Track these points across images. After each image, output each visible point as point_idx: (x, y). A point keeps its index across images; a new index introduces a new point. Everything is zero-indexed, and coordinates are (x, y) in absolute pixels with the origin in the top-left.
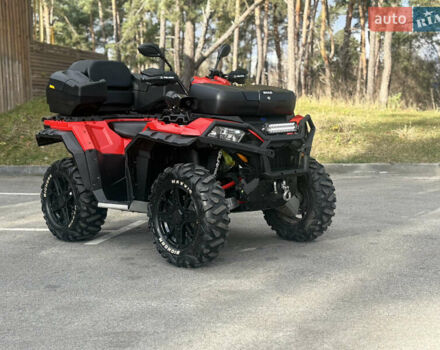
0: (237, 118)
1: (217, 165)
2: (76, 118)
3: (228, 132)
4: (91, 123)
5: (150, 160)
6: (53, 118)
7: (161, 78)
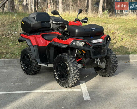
0: (82, 38)
1: (76, 53)
2: (31, 34)
4: (36, 36)
5: (54, 50)
6: (24, 34)
7: (59, 22)
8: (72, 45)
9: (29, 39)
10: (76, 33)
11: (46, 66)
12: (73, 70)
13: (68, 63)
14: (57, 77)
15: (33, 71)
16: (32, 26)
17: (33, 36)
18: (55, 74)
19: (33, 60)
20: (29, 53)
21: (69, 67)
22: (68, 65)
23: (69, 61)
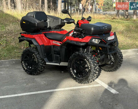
0: (97, 35)
1: (90, 50)
2: (35, 34)
3: (95, 40)
5: (66, 49)
8: (90, 42)
9: (34, 39)
11: (58, 64)
12: (94, 66)
14: (73, 75)
16: (36, 25)
17: (37, 35)
18: (71, 71)
19: (39, 60)
20: (33, 53)
21: (90, 64)
22: (88, 62)
23: (89, 58)
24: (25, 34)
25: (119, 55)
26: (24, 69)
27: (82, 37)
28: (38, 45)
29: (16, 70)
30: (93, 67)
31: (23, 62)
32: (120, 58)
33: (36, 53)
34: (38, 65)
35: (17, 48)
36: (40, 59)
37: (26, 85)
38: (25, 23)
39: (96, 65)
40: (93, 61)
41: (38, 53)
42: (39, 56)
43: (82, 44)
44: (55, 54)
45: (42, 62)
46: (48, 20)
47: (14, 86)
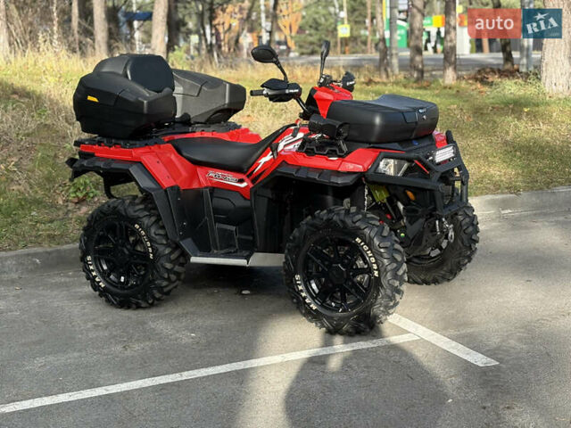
2: (138, 143)
3: (386, 164)
4: (156, 149)
5: (271, 199)
6: (99, 143)
7: (287, 91)
8: (375, 172)
9: (139, 163)
10: (377, 130)
11: (242, 262)
12: (395, 265)
13: (371, 239)
14: (307, 301)
15: (160, 289)
16: (145, 110)
17: (147, 149)
18: (300, 288)
19: (161, 249)
20: (136, 220)
21: (377, 254)
22: (370, 249)
23: (372, 234)
24: (96, 147)
25: (467, 220)
26: (95, 287)
27: (341, 151)
28: (154, 190)
29: (55, 293)
30: (389, 268)
31: (89, 258)
32: (471, 229)
33: (146, 221)
34: (155, 268)
35: (38, 202)
36: (165, 242)
37: (119, 348)
38: (95, 100)
39: (399, 258)
40: (388, 244)
41: (153, 219)
42: (161, 232)
43: (340, 181)
44: (218, 220)
45: (173, 257)
46: (179, 89)
47: (76, 354)
